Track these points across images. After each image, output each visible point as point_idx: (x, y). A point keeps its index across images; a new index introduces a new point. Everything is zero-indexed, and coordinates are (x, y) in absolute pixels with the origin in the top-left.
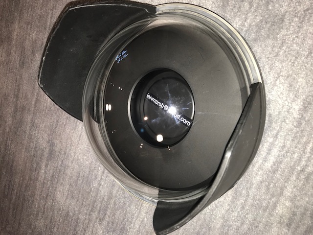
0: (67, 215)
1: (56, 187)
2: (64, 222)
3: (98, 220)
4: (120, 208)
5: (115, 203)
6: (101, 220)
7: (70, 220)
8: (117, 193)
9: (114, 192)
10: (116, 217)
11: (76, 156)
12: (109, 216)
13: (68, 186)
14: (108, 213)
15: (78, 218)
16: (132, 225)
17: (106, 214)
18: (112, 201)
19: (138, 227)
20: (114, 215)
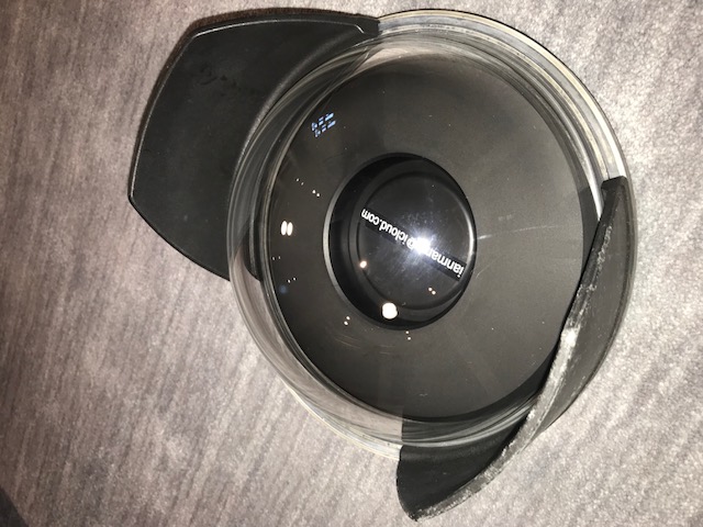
0: (103, 397)
1: (84, 343)
2: (96, 409)
3: (156, 410)
4: (198, 390)
5: (188, 379)
6: (163, 410)
7: (108, 407)
8: (194, 361)
9: (189, 358)
10: (190, 405)
11: (123, 285)
12: (177, 404)
13: (106, 342)
14: (176, 397)
15: (122, 404)
16: (217, 422)
17: (171, 400)
18: (184, 376)
19: (226, 426)
20: (186, 402)
